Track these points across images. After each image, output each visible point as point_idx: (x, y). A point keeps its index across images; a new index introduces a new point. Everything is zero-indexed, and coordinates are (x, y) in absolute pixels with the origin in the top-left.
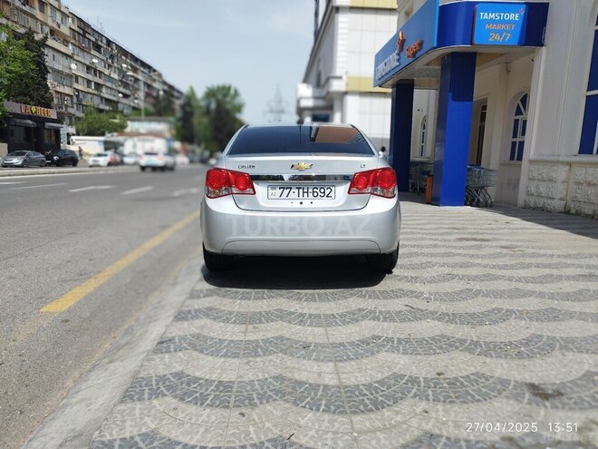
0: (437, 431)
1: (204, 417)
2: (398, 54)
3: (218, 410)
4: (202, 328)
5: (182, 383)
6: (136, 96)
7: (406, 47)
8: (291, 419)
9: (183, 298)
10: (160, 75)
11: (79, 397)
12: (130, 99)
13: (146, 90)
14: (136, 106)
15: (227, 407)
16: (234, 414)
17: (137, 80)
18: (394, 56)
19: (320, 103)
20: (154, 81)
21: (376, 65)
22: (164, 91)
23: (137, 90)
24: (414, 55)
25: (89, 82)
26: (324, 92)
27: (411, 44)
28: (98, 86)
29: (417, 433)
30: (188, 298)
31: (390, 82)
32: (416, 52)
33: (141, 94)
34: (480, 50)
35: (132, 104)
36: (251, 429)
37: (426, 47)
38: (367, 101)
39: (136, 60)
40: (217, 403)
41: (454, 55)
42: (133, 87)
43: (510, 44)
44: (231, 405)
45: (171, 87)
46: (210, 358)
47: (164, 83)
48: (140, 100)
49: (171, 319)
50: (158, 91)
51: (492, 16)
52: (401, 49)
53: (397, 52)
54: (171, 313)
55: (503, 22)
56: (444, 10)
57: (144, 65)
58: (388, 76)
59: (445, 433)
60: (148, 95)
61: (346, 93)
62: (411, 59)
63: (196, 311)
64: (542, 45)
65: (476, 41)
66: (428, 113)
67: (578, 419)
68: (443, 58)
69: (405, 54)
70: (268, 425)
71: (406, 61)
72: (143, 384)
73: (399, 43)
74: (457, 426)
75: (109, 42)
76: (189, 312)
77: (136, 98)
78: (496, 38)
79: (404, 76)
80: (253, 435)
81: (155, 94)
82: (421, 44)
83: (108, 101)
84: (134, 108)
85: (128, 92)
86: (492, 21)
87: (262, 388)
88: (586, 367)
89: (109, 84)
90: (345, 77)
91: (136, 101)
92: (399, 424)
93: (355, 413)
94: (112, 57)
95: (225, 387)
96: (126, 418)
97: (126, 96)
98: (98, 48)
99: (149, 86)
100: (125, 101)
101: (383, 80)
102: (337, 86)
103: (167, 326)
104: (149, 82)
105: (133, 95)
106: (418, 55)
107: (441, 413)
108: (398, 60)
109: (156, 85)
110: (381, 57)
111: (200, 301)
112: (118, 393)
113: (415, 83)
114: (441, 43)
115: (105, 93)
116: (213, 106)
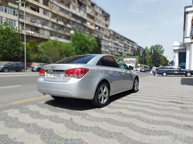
6: (128, 50)
10: (136, 44)
12: (126, 51)
13: (131, 48)
14: (128, 53)
17: (129, 46)
20: (134, 45)
22: (137, 48)
23: (129, 49)
25: (115, 48)
28: (117, 49)
33: (130, 50)
35: (127, 53)
39: (129, 40)
42: (128, 48)
45: (140, 47)
47: (138, 46)
48: (129, 51)
50: (135, 48)
57: (131, 41)
60: (132, 50)
75: (121, 36)
77: (128, 51)
81: (134, 49)
83: (120, 53)
84: (127, 54)
85: (126, 49)
89: (120, 48)
91: (128, 52)
94: (122, 40)
97: (125, 51)
98: (118, 38)
99: (132, 47)
100: (125, 52)
104: (133, 46)
105: (127, 50)
109: (135, 47)
115: (119, 51)
116: (153, 52)
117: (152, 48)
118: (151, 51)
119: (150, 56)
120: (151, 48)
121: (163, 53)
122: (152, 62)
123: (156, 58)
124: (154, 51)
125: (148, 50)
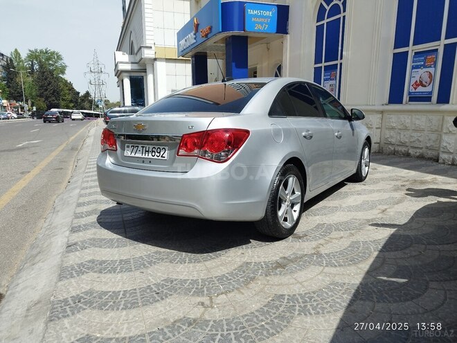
0: (249, 261)
1: (119, 278)
2: (195, 34)
3: (126, 273)
4: (95, 234)
5: (96, 265)
7: (200, 30)
8: (171, 269)
9: (70, 219)
11: (21, 286)
15: (132, 271)
16: (137, 273)
18: (191, 35)
19: (136, 67)
21: (179, 41)
24: (206, 35)
26: (138, 59)
27: (204, 28)
29: (239, 264)
30: (74, 219)
31: (190, 54)
32: (208, 34)
34: (249, 35)
36: (150, 278)
37: (214, 31)
38: (172, 65)
40: (124, 270)
41: (233, 37)
43: (268, 32)
44: (133, 269)
46: (109, 249)
49: (68, 232)
51: (255, 12)
52: (197, 30)
53: (194, 32)
54: (66, 229)
55: (262, 17)
56: (225, 6)
58: (188, 49)
59: (253, 261)
61: (155, 59)
62: (204, 39)
63: (84, 225)
64: (287, 33)
65: (247, 29)
66: (218, 75)
67: (314, 244)
68: (226, 39)
69: (200, 34)
70: (159, 274)
71: (201, 40)
72: (70, 269)
73: (195, 26)
74: (259, 257)
76: (80, 226)
78: (258, 28)
79: (199, 50)
80: (152, 280)
82: (211, 29)
86: (256, 16)
87: (149, 259)
88: (318, 222)
90: (153, 48)
92: (230, 262)
93: (205, 261)
95: (126, 262)
96: (68, 287)
101: (185, 52)
102: (148, 54)
103: (68, 237)
106: (209, 36)
107: (250, 253)
108: (195, 39)
110: (182, 34)
111: (84, 219)
112: (55, 277)
113: (208, 54)
114: (224, 29)
116: (36, 67)
117: (33, 56)
118: (32, 65)
119: (30, 79)
120: (29, 56)
121: (63, 73)
122: (41, 96)
123: (49, 85)
124: (41, 66)
125: (22, 61)
